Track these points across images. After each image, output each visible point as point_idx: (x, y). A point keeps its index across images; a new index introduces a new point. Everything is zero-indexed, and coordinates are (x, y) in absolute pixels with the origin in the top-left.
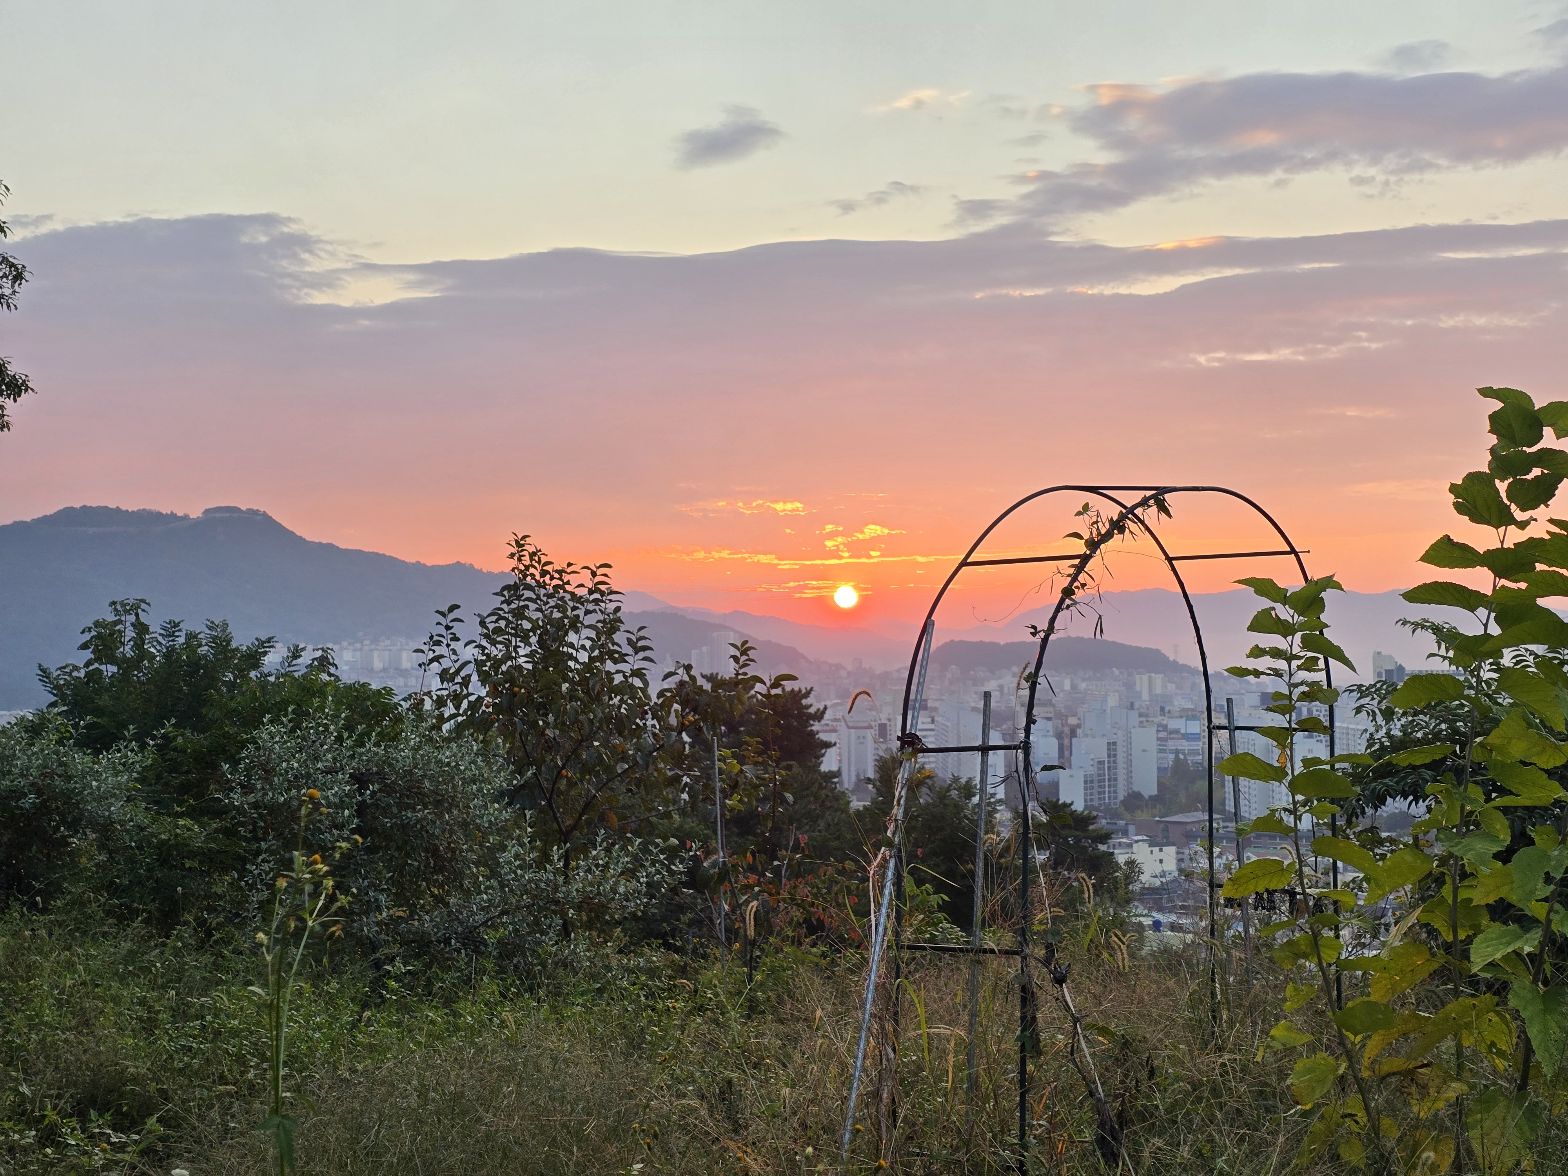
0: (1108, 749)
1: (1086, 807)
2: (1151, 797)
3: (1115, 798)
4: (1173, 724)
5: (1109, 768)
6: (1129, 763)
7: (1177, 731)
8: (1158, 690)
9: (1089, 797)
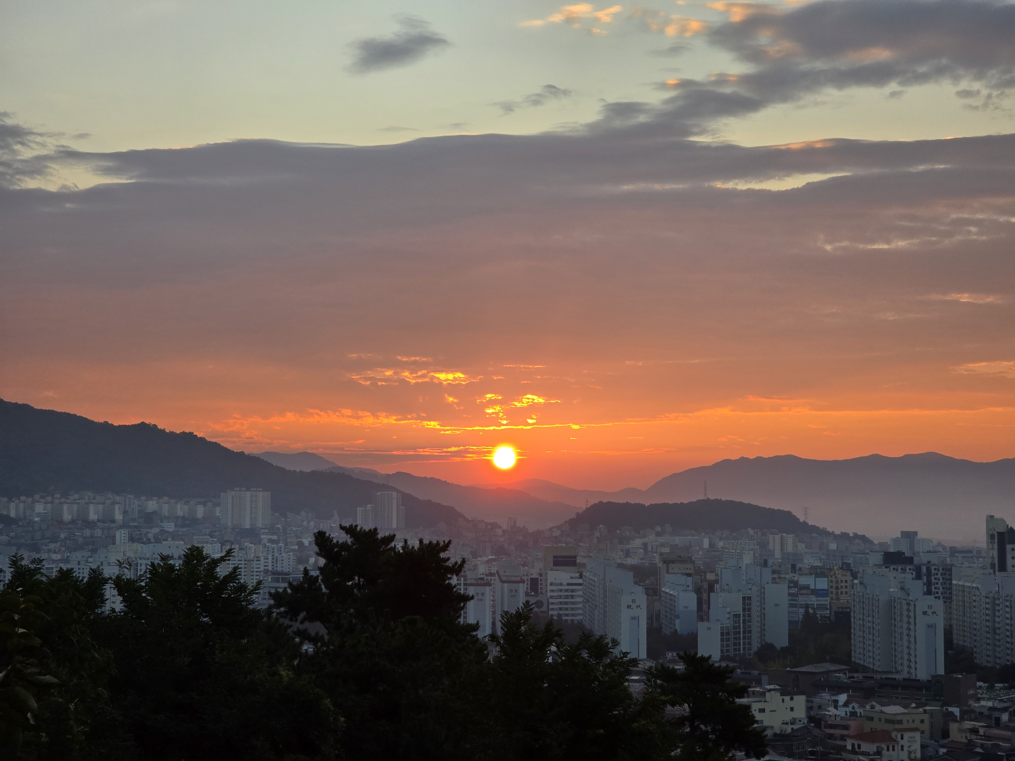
0: (744, 604)
1: (722, 659)
2: (782, 648)
3: (750, 649)
4: (804, 581)
5: (744, 621)
6: (763, 616)
7: (807, 587)
8: (790, 548)
9: (725, 648)
